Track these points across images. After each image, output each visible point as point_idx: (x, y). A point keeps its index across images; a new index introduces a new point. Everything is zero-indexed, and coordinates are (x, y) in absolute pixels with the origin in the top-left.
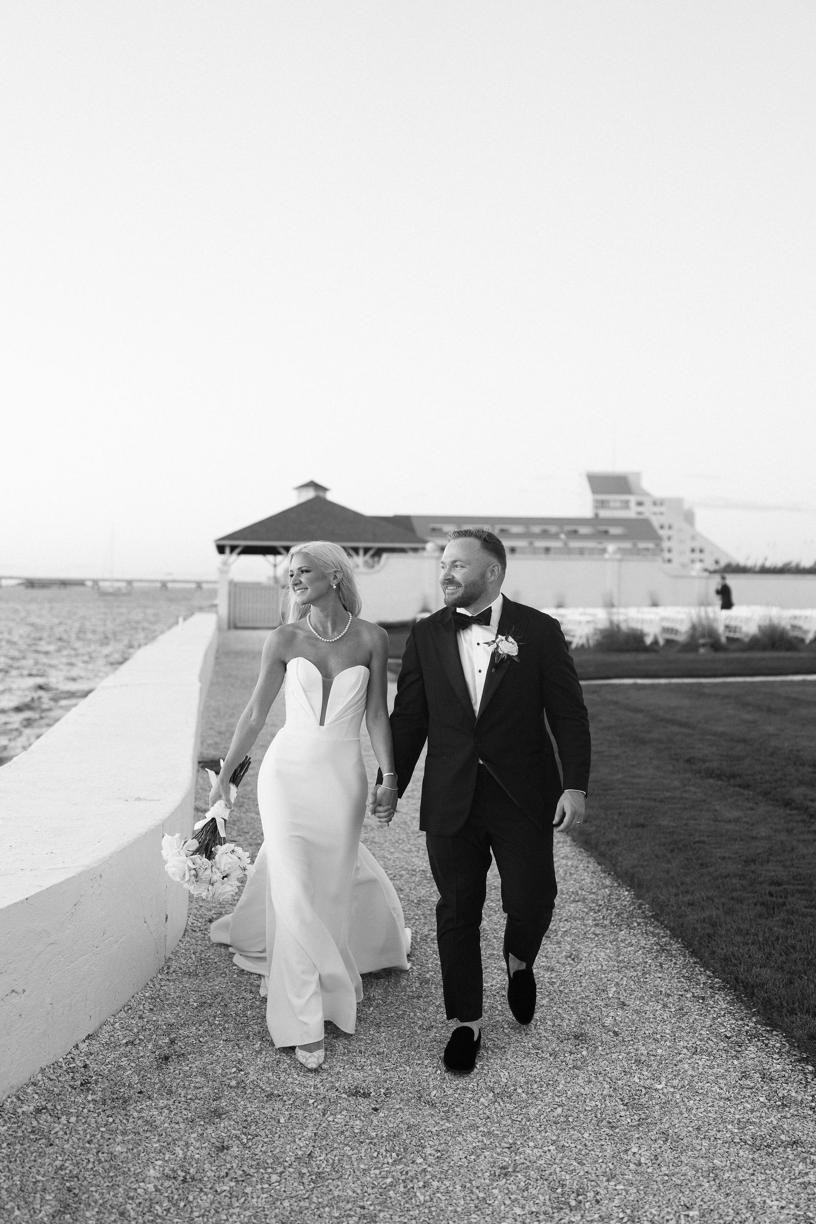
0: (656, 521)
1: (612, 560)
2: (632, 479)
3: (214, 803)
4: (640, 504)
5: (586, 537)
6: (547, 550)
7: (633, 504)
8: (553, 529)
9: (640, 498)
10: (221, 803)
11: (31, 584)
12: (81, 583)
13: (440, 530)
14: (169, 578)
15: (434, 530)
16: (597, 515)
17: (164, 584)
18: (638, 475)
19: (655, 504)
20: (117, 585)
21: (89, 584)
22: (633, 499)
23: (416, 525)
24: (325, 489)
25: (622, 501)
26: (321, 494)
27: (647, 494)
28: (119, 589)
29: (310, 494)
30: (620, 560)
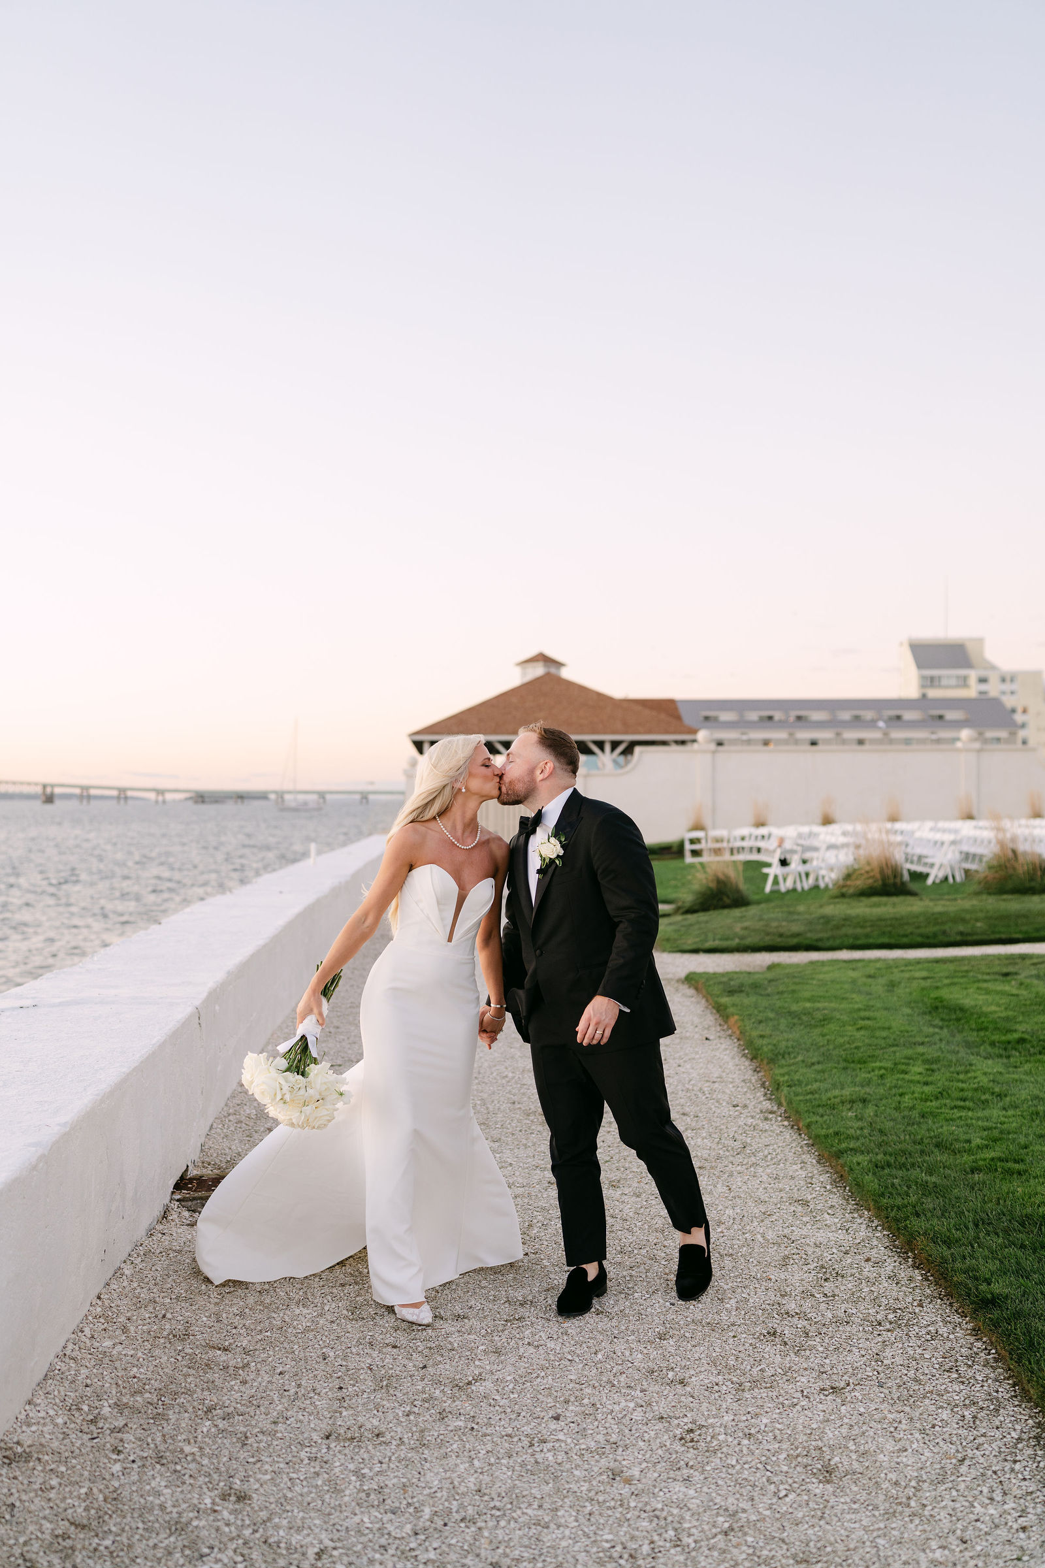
0: (1009, 702)
1: (968, 750)
2: (970, 647)
3: (303, 1018)
4: (983, 680)
5: (913, 725)
6: (861, 742)
7: (973, 681)
8: (868, 715)
9: (983, 673)
10: (311, 1020)
11: (201, 798)
12: (262, 796)
13: (716, 719)
14: (370, 788)
15: (707, 718)
16: (924, 696)
17: (364, 797)
18: (980, 641)
19: (1003, 680)
20: (301, 797)
21: (272, 796)
22: (973, 675)
23: (683, 711)
24: (559, 665)
25: (958, 677)
26: (553, 670)
27: (993, 668)
28: (305, 803)
29: (538, 670)
30: (979, 751)
